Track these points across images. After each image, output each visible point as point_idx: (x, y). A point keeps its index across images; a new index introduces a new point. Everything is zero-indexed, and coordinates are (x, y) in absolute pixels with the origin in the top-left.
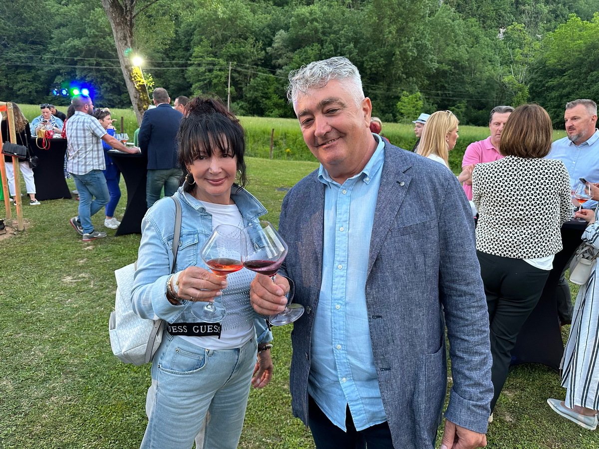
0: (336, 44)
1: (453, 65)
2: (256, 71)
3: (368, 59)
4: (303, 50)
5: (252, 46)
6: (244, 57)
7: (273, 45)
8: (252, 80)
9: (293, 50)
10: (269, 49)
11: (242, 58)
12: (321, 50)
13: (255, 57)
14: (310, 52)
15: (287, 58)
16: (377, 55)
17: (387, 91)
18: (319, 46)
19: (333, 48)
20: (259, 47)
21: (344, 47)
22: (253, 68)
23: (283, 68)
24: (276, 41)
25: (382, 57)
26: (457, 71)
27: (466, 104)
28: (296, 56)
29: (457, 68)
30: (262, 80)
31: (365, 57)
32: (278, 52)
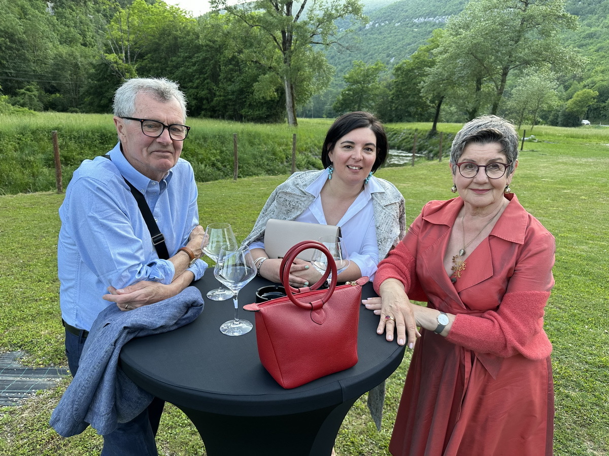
1: (7, 38)
26: (14, 45)
27: (38, 87)
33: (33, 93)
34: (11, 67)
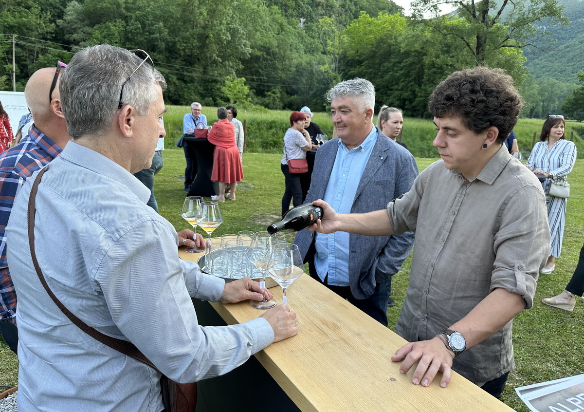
0: (143, 22)
1: (265, 51)
2: (45, 46)
3: (181, 40)
4: (104, 25)
5: (38, 17)
6: (27, 29)
7: (64, 18)
8: (40, 56)
9: (92, 25)
10: (60, 22)
11: (25, 31)
12: (125, 27)
13: (43, 30)
14: (113, 28)
15: (84, 33)
16: (190, 36)
17: (204, 74)
18: (123, 22)
19: (140, 26)
20: (47, 19)
21: (153, 26)
22: (40, 42)
23: (80, 44)
24: (69, 13)
25: (195, 39)
26: (269, 57)
27: (281, 90)
28: (97, 31)
29: (268, 54)
30: (54, 57)
31: (177, 38)
32: (72, 25)
33: (277, 95)
34: (264, 74)
